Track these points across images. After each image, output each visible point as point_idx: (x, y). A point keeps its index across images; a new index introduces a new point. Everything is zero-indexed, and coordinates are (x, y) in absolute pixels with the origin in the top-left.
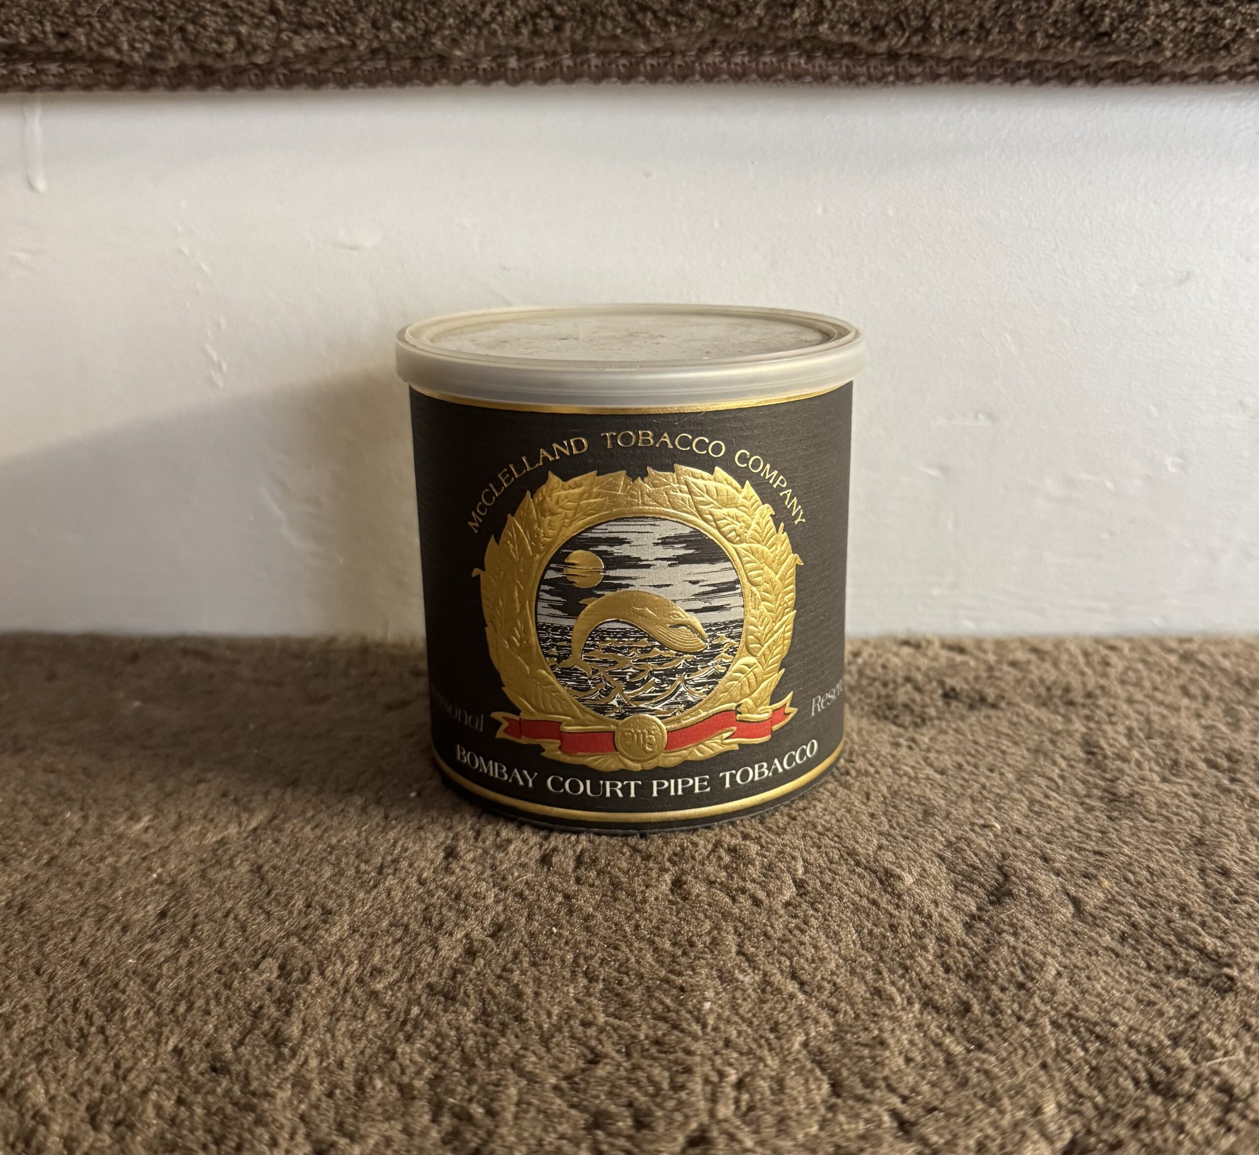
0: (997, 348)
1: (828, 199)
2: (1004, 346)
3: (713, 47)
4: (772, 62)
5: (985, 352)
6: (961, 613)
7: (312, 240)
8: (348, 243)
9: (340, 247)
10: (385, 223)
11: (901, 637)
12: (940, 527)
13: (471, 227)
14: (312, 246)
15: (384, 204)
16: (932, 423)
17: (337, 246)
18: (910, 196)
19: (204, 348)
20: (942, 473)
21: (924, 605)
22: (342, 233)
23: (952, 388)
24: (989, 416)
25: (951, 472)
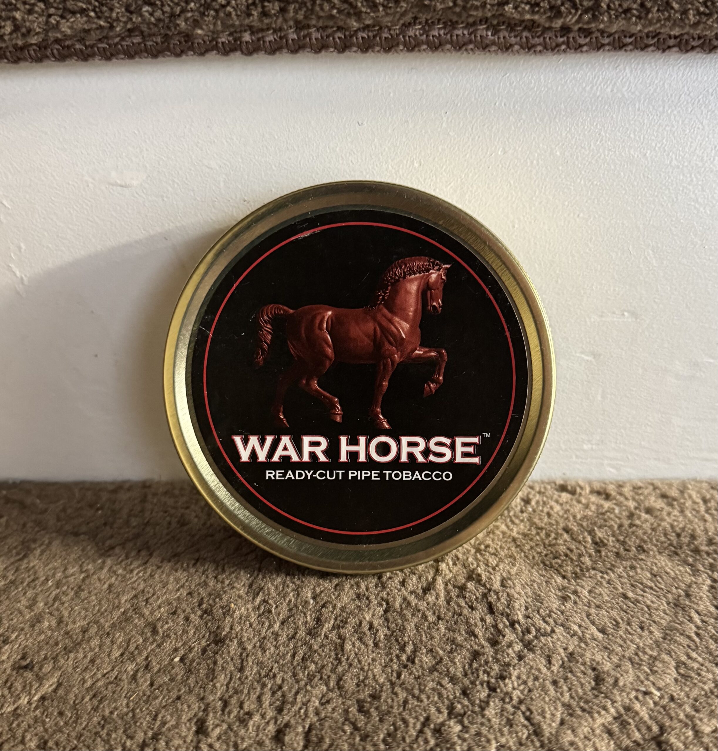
0: (641, 261)
1: (507, 143)
2: (647, 259)
3: (415, 24)
4: (464, 34)
5: (632, 264)
6: (606, 462)
7: (90, 180)
8: (119, 182)
9: (113, 185)
10: (148, 165)
11: (560, 482)
12: (591, 398)
13: (218, 168)
14: (90, 185)
15: (147, 150)
16: (587, 320)
17: (110, 184)
18: (574, 140)
19: (9, 266)
20: (594, 358)
21: (577, 457)
22: (114, 174)
23: (604, 292)
24: (633, 314)
25: (602, 357)
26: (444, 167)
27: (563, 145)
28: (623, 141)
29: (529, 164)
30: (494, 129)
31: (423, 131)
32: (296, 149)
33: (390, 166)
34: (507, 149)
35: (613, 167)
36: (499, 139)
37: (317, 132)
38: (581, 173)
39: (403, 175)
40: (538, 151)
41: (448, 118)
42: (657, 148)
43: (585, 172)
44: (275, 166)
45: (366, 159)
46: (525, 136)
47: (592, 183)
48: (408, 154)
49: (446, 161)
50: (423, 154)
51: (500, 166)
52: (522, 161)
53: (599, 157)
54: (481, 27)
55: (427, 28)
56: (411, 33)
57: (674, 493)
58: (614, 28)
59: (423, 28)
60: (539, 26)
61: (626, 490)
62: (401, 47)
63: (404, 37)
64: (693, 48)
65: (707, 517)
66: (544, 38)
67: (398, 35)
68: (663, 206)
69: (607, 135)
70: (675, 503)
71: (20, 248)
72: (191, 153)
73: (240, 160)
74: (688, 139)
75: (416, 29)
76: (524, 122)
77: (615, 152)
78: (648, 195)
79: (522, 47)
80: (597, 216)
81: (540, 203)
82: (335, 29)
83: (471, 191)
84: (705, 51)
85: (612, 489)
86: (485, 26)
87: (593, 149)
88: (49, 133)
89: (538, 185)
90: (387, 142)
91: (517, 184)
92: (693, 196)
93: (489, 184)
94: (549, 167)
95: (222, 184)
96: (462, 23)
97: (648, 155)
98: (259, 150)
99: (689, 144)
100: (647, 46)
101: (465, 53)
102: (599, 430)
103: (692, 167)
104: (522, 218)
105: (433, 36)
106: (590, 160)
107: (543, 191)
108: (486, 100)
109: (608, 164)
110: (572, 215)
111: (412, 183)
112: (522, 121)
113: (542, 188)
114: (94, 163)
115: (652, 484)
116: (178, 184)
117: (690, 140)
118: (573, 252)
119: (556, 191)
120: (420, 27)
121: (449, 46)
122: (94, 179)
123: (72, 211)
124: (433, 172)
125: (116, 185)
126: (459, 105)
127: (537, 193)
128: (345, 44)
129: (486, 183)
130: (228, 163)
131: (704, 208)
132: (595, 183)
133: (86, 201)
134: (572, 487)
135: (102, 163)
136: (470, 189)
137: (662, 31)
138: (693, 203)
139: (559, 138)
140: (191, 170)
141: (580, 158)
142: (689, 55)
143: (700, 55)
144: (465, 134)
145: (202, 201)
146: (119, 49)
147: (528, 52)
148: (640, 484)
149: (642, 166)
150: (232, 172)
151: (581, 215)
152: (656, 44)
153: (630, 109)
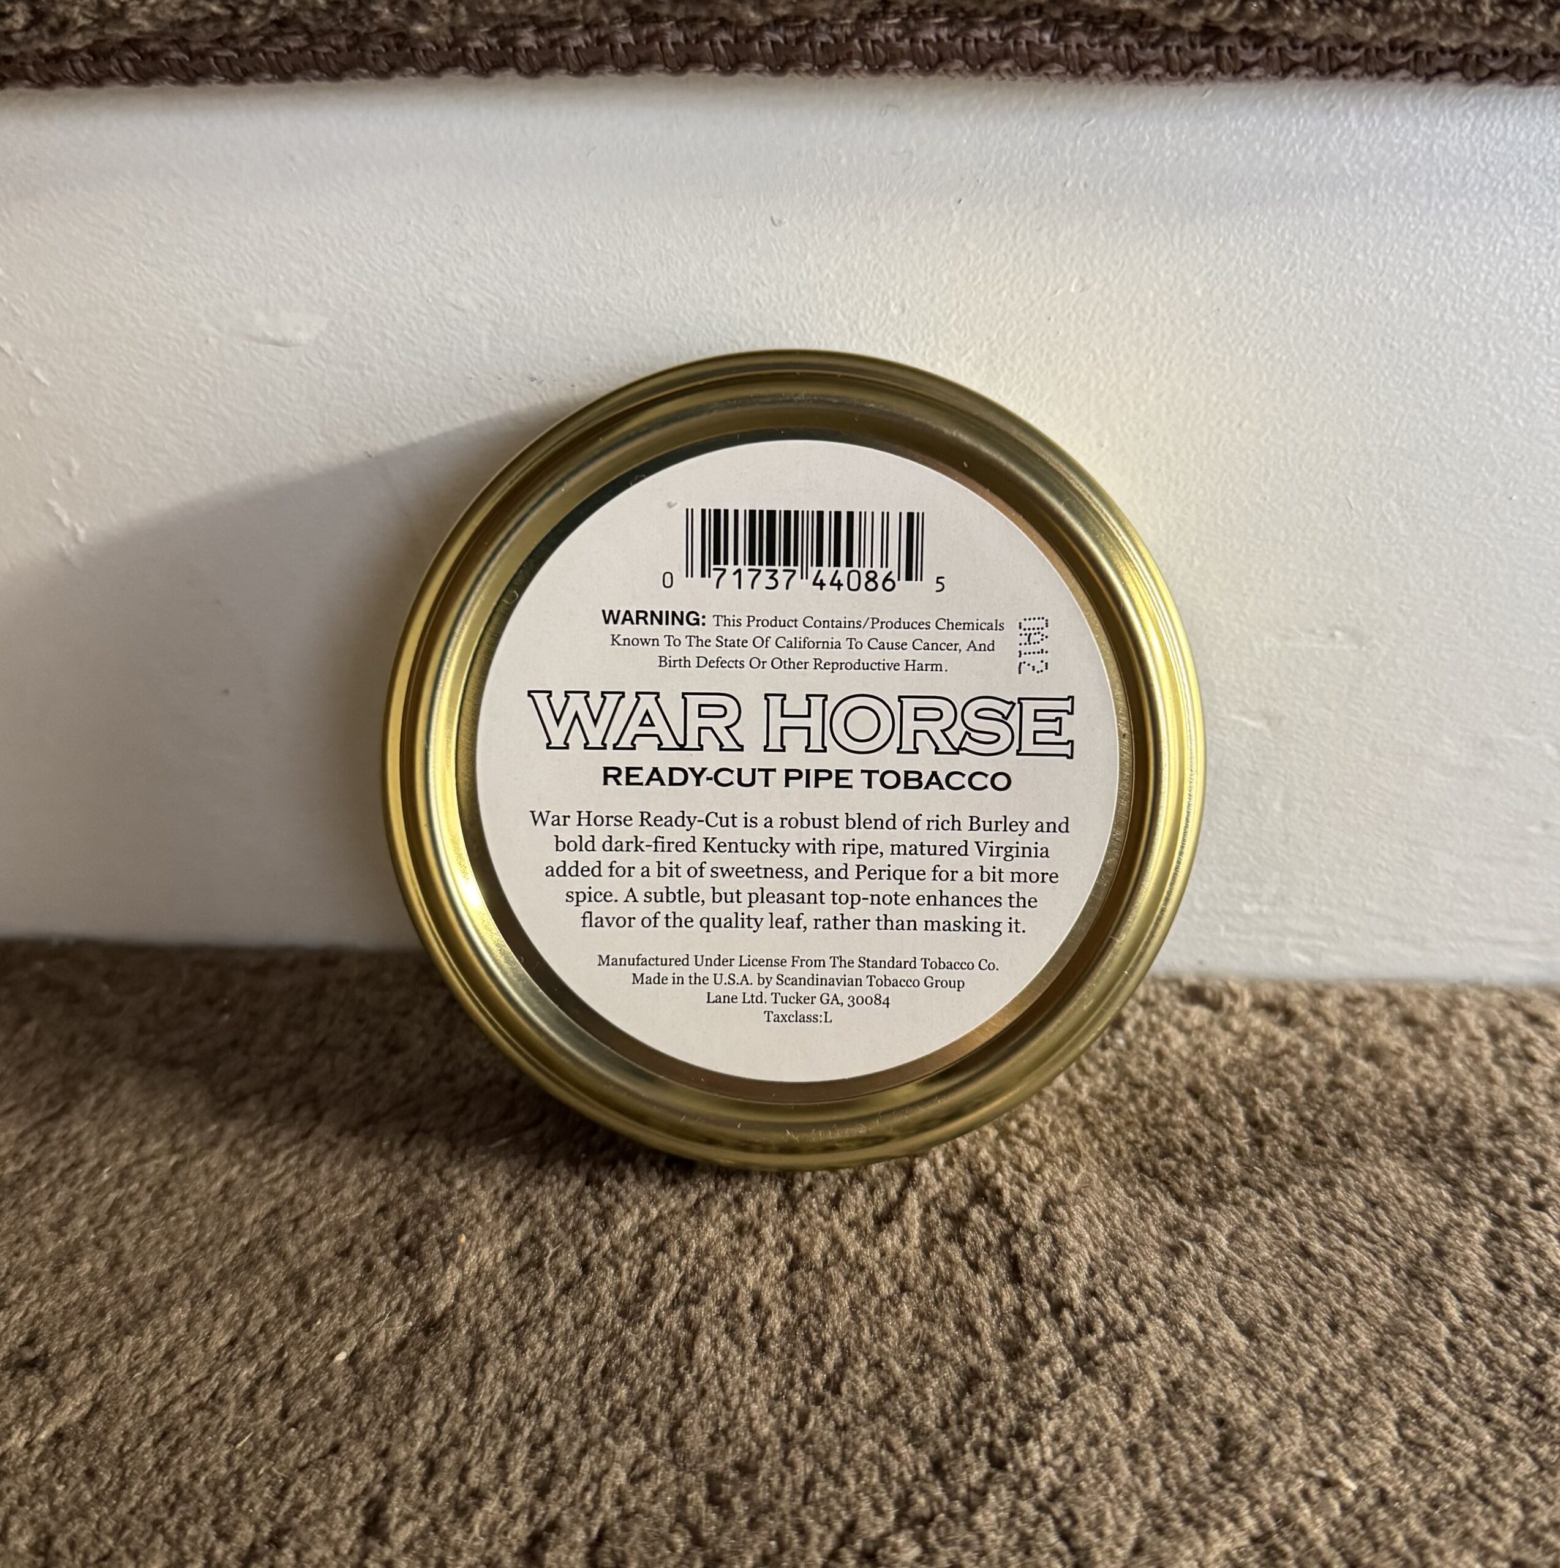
0: (1373, 522)
1: (1088, 267)
2: (1386, 520)
3: (885, 15)
5: (1353, 529)
6: (1289, 940)
7: (210, 329)
8: (270, 334)
9: (258, 341)
10: (330, 301)
11: (1189, 979)
12: (1260, 807)
13: (475, 309)
14: (211, 340)
15: (328, 269)
16: (1255, 644)
17: (250, 338)
18: (1234, 263)
19: (47, 505)
20: (1269, 724)
21: (1228, 927)
22: (260, 318)
23: (1293, 587)
24: (1355, 636)
25: (1285, 723)
26: (954, 317)
27: (1210, 274)
28: (1340, 269)
29: (1135, 313)
30: (1061, 239)
31: (910, 239)
32: (641, 272)
33: (838, 313)
34: (1088, 281)
35: (1316, 323)
36: (1072, 259)
37: (685, 237)
38: (1247, 335)
39: (866, 332)
40: (1156, 285)
41: (962, 213)
42: (1412, 285)
43: (1256, 332)
44: (597, 308)
45: (787, 298)
46: (1127, 254)
47: (1272, 356)
48: (877, 287)
49: (958, 305)
50: (909, 287)
51: (1074, 316)
52: (1121, 307)
53: (1288, 302)
54: (1029, 23)
55: (912, 23)
56: (877, 33)
57: (1430, 1014)
58: (1318, 30)
59: (904, 24)
60: (1153, 23)
61: (1331, 1004)
62: (857, 64)
63: (862, 42)
64: (1493, 74)
65: (1497, 1070)
66: (1167, 49)
67: (848, 38)
68: (1422, 407)
69: (1307, 255)
70: (1430, 1038)
71: (68, 467)
72: (420, 277)
73: (523, 294)
74: (1480, 266)
75: (889, 26)
76: (1126, 223)
77: (1321, 292)
78: (1391, 384)
79: (1117, 67)
80: (1279, 427)
81: (1159, 396)
82: (714, 23)
83: (1011, 369)
84: (1519, 80)
85: (1298, 1002)
86: (1037, 21)
87: (1275, 284)
88: (126, 230)
89: (1155, 360)
90: (832, 262)
91: (1108, 356)
92: (1489, 389)
93: (1048, 355)
94: (1178, 322)
95: (485, 343)
96: (988, 14)
97: (1392, 298)
98: (562, 273)
99: (1482, 276)
100: (1391, 69)
101: (995, 78)
102: (1276, 875)
103: (1489, 328)
104: (1119, 428)
105: (925, 42)
106: (1267, 307)
107: (1165, 372)
108: (1046, 175)
109: (1306, 316)
110: (1226, 423)
111: (885, 349)
112: (1121, 222)
113: (1162, 364)
114: (220, 295)
115: (1386, 992)
116: (392, 341)
117: (1485, 267)
118: (1228, 502)
119: (1193, 370)
120: (897, 21)
121: (959, 63)
122: (219, 328)
123: (174, 393)
124: (931, 326)
125: (265, 340)
126: (987, 184)
127: (1152, 375)
128: (736, 56)
129: (1042, 351)
130: (497, 300)
131: (1513, 415)
132: (1278, 355)
133: (205, 374)
134: (1214, 994)
135: (235, 294)
136: (1010, 363)
137: (1422, 38)
138: (1488, 404)
139: (1201, 258)
140: (419, 312)
141: (1245, 303)
142: (1487, 86)
143: (1508, 88)
144: (998, 248)
145: (444, 378)
146: (260, 61)
147: (1130, 78)
148: (1360, 991)
149: (1380, 323)
150: (506, 319)
151: (1246, 423)
152: (1412, 65)
153: (1357, 199)
